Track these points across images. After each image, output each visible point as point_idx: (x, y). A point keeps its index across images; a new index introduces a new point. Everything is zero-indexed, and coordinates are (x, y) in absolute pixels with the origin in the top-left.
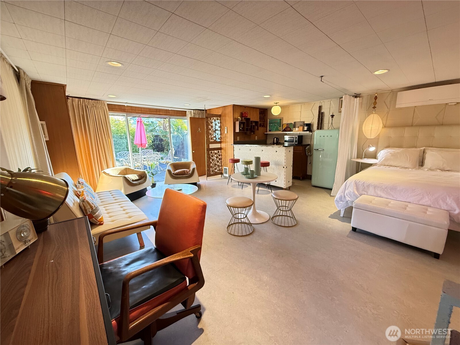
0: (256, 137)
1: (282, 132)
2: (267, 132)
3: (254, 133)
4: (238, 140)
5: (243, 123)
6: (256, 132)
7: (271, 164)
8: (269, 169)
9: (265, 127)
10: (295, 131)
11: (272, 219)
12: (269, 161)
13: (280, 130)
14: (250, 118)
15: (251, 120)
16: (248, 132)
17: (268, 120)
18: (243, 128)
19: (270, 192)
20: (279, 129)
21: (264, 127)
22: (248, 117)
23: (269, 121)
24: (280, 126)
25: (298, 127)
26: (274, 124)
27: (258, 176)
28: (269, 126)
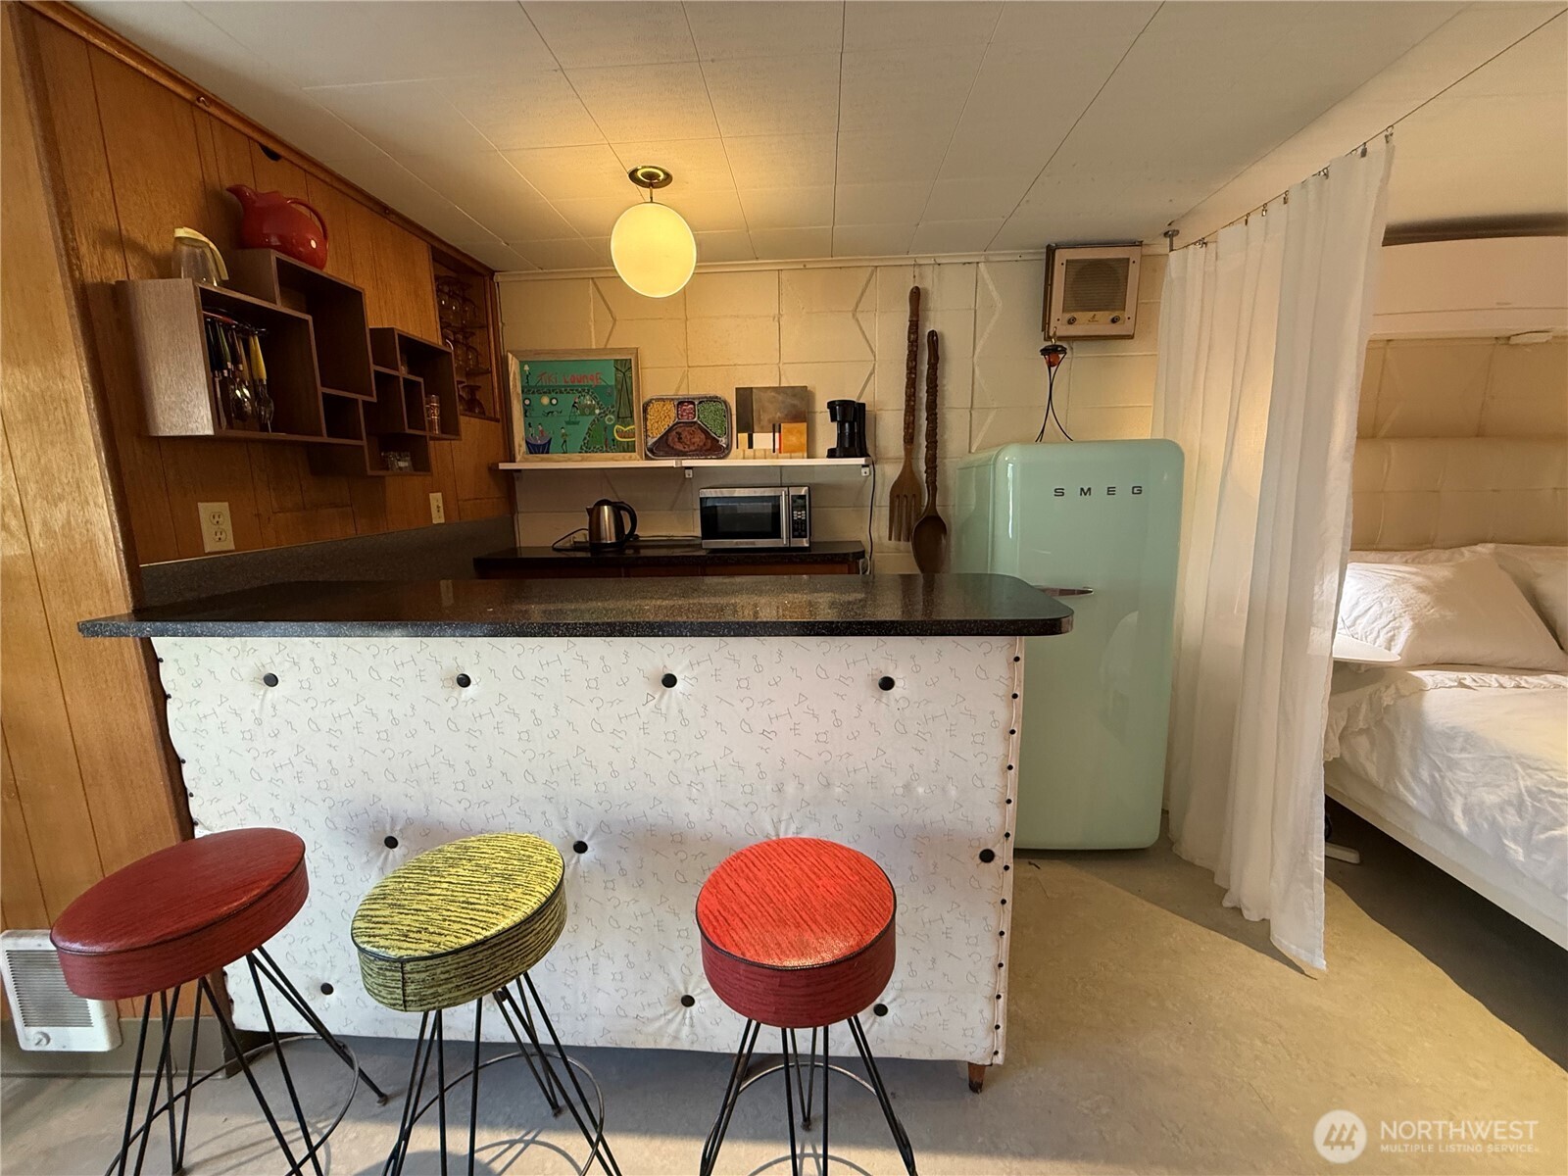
0: (436, 499)
1: (647, 458)
2: (513, 460)
3: (421, 464)
4: (210, 545)
5: (276, 332)
6: (440, 451)
9: (497, 421)
10: (749, 452)
13: (629, 448)
14: (352, 285)
15: (376, 317)
17: (513, 365)
18: (278, 390)
20: (622, 434)
21: (482, 415)
23: (526, 377)
24: (624, 412)
25: (775, 429)
26: (571, 398)
28: (525, 412)
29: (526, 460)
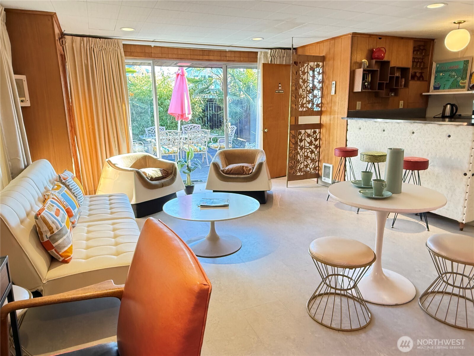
0: (402, 102)
1: (468, 90)
2: (429, 92)
3: (396, 95)
4: (357, 109)
5: (373, 72)
6: (402, 91)
7: (433, 166)
8: (426, 174)
9: (426, 81)
11: (421, 299)
12: (428, 159)
13: (464, 87)
14: (389, 60)
15: (392, 65)
16: (383, 93)
17: (434, 65)
18: (371, 83)
19: (424, 227)
20: (462, 83)
21: (423, 80)
22: (386, 59)
23: (437, 68)
24: (464, 76)
26: (449, 73)
27: (394, 195)
28: (435, 78)
29: (432, 92)
